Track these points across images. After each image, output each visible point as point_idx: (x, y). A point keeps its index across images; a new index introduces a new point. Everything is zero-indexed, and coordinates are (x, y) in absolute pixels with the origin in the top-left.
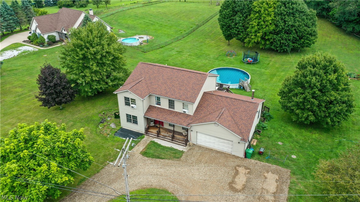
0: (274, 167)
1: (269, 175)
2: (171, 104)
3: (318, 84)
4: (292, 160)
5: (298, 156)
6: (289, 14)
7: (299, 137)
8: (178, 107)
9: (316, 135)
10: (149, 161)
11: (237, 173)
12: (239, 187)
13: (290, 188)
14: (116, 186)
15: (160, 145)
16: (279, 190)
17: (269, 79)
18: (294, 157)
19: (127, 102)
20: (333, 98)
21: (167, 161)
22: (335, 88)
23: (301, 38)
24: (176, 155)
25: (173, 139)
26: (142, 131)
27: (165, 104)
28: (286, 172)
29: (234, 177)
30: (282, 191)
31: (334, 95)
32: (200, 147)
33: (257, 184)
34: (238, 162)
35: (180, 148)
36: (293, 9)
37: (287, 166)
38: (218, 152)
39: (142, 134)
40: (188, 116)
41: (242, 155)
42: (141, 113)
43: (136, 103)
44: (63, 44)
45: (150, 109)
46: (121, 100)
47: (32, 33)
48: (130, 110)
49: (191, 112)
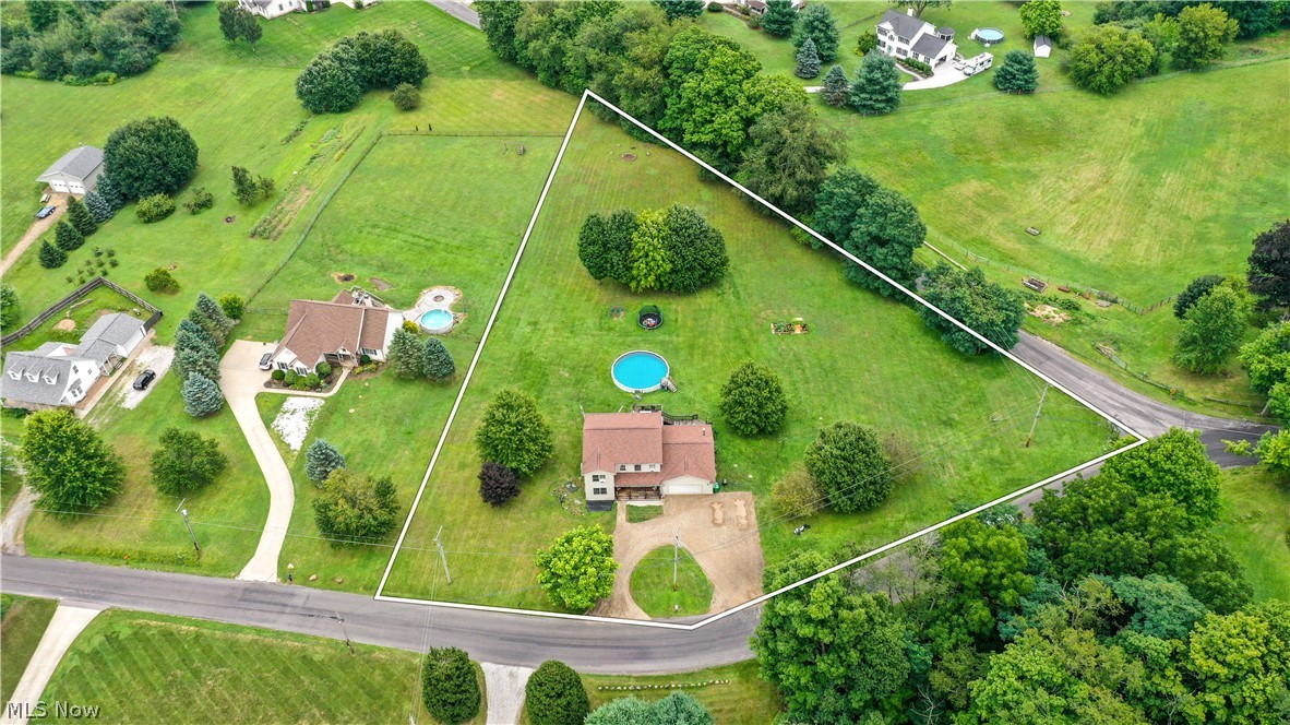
0: (739, 493)
1: (738, 503)
2: (638, 467)
3: (755, 404)
4: (750, 481)
5: (753, 474)
6: (686, 245)
7: (749, 450)
8: (645, 469)
9: (761, 443)
10: (639, 525)
11: (714, 510)
12: (720, 522)
13: (756, 509)
14: (629, 557)
15: (637, 507)
16: (749, 513)
17: (689, 358)
18: (750, 476)
19: (596, 478)
20: (769, 410)
21: (654, 520)
23: (709, 270)
24: (658, 511)
25: (646, 497)
26: (613, 498)
27: (630, 469)
28: (749, 494)
29: (713, 515)
30: (751, 512)
32: (672, 496)
33: (732, 514)
34: (710, 500)
35: (656, 503)
36: (689, 236)
37: (748, 489)
38: (690, 496)
39: (612, 501)
40: (657, 473)
41: (712, 492)
42: (609, 483)
43: (603, 477)
44: (345, 372)
45: (617, 477)
46: (588, 478)
47: (276, 367)
48: (598, 485)
49: (657, 469)
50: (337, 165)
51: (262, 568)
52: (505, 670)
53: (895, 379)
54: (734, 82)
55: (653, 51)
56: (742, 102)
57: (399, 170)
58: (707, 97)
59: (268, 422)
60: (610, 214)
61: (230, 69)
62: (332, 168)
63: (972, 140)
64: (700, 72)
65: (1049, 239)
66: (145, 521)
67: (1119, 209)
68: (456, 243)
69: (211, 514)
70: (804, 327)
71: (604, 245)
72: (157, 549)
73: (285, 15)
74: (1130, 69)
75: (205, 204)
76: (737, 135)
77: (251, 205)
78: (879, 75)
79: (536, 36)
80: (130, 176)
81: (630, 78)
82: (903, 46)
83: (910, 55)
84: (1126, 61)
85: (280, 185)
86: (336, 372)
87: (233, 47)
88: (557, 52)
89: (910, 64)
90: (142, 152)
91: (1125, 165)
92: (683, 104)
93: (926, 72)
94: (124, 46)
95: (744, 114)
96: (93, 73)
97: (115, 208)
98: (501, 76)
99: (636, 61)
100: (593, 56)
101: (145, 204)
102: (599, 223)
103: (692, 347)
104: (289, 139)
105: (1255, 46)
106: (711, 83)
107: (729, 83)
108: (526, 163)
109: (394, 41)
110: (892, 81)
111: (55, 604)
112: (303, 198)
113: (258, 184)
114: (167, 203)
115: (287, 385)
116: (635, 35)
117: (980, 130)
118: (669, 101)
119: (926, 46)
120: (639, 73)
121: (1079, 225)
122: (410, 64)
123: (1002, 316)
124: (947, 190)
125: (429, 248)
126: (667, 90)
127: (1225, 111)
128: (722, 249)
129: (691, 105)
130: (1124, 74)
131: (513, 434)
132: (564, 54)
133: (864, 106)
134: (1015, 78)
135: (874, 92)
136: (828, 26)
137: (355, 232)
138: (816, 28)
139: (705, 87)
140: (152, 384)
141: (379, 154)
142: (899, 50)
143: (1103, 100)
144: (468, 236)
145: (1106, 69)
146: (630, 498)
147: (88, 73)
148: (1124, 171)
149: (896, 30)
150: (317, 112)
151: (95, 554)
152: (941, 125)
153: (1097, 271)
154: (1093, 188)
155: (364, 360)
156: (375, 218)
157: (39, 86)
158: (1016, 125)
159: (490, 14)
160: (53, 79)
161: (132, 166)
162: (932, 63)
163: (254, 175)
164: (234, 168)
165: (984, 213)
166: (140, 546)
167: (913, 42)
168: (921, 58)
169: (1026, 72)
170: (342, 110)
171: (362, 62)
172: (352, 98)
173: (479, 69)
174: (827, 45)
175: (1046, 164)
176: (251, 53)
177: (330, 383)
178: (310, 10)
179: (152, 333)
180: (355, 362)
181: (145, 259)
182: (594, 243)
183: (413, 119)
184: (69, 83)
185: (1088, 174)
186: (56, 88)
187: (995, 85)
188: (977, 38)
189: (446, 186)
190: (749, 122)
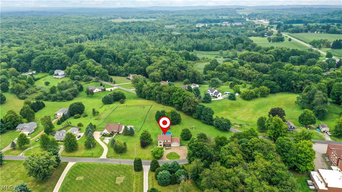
0: (184, 146)
1: (184, 148)
2: (167, 141)
4: (186, 145)
6: (174, 115)
8: (168, 141)
10: (167, 150)
16: (186, 149)
21: (169, 150)
22: (189, 133)
23: (178, 120)
24: (171, 148)
25: (168, 147)
26: (163, 147)
27: (166, 141)
29: (180, 149)
31: (189, 134)
32: (173, 146)
34: (179, 147)
38: (176, 146)
42: (162, 144)
43: (161, 142)
44: (115, 135)
45: (163, 143)
46: (159, 142)
47: (103, 134)
48: (160, 144)
49: (170, 142)
50: (110, 111)
51: (104, 156)
52: (146, 166)
53: (210, 134)
54: (181, 93)
55: (168, 90)
56: (183, 95)
57: (121, 111)
58: (177, 95)
59: (102, 141)
60: (161, 111)
61: (88, 99)
62: (109, 111)
63: (224, 106)
64: (176, 92)
65: (238, 118)
66: (82, 152)
67: (250, 115)
68: (133, 120)
69: (94, 151)
70: (195, 128)
71: (160, 116)
72: (85, 155)
73: (97, 92)
74: (252, 96)
75: (86, 116)
76: (182, 101)
77: (94, 116)
78: (207, 96)
79: (146, 90)
80: (74, 111)
81: (164, 94)
82: (212, 94)
83: (213, 95)
84: (250, 94)
85: (100, 113)
86: (113, 135)
87: (88, 96)
88: (150, 92)
89: (214, 97)
90: (77, 107)
91: (251, 109)
92: (173, 98)
93: (216, 97)
94: (69, 95)
95: (183, 97)
96: (62, 100)
97: (70, 117)
98: (139, 99)
99: (164, 92)
100: (157, 92)
101: (75, 115)
102: (159, 112)
103: (175, 131)
104: (100, 108)
105: (275, 94)
106: (177, 93)
107: (180, 93)
108: (144, 109)
109: (120, 93)
110: (209, 97)
111: (68, 162)
112: (104, 115)
113: (97, 112)
114: (80, 116)
115: (105, 136)
116: (164, 88)
117: (226, 105)
118: (170, 98)
119: (216, 93)
120: (165, 93)
121: (243, 117)
122: (123, 96)
123: (227, 122)
124: (220, 113)
125: (128, 121)
126: (170, 96)
127: (269, 102)
128: (180, 117)
129: (174, 97)
130: (251, 97)
131: (146, 135)
132: (151, 93)
133: (205, 101)
134: (232, 97)
135: (206, 99)
136: (198, 90)
137: (114, 119)
138: (196, 90)
139: (176, 94)
140: (80, 137)
141: (117, 109)
142: (211, 94)
143: (248, 101)
144: (135, 119)
145: (247, 96)
146: (166, 147)
147: (61, 100)
148: (251, 110)
149: (210, 91)
150: (105, 104)
151: (74, 156)
152: (219, 104)
153: (246, 122)
154: (246, 112)
155: (118, 133)
156: (118, 117)
157: (51, 102)
158: (232, 104)
159: (138, 89)
160: (54, 101)
161: (74, 109)
162: (217, 96)
163: (96, 110)
164: (93, 109)
165: (226, 115)
166: (82, 155)
167: (214, 93)
168: (215, 95)
169: (233, 96)
170: (110, 104)
171: (114, 96)
172: (112, 102)
173: (135, 98)
174: (198, 93)
175: (238, 109)
176: (91, 97)
177: (112, 136)
178: (102, 91)
179: (79, 131)
180: (117, 133)
181: (76, 123)
182: (158, 115)
183: (123, 105)
184: (57, 102)
185: (245, 110)
186: (55, 103)
187: (229, 99)
188: (226, 93)
189: (130, 112)
190: (183, 98)
